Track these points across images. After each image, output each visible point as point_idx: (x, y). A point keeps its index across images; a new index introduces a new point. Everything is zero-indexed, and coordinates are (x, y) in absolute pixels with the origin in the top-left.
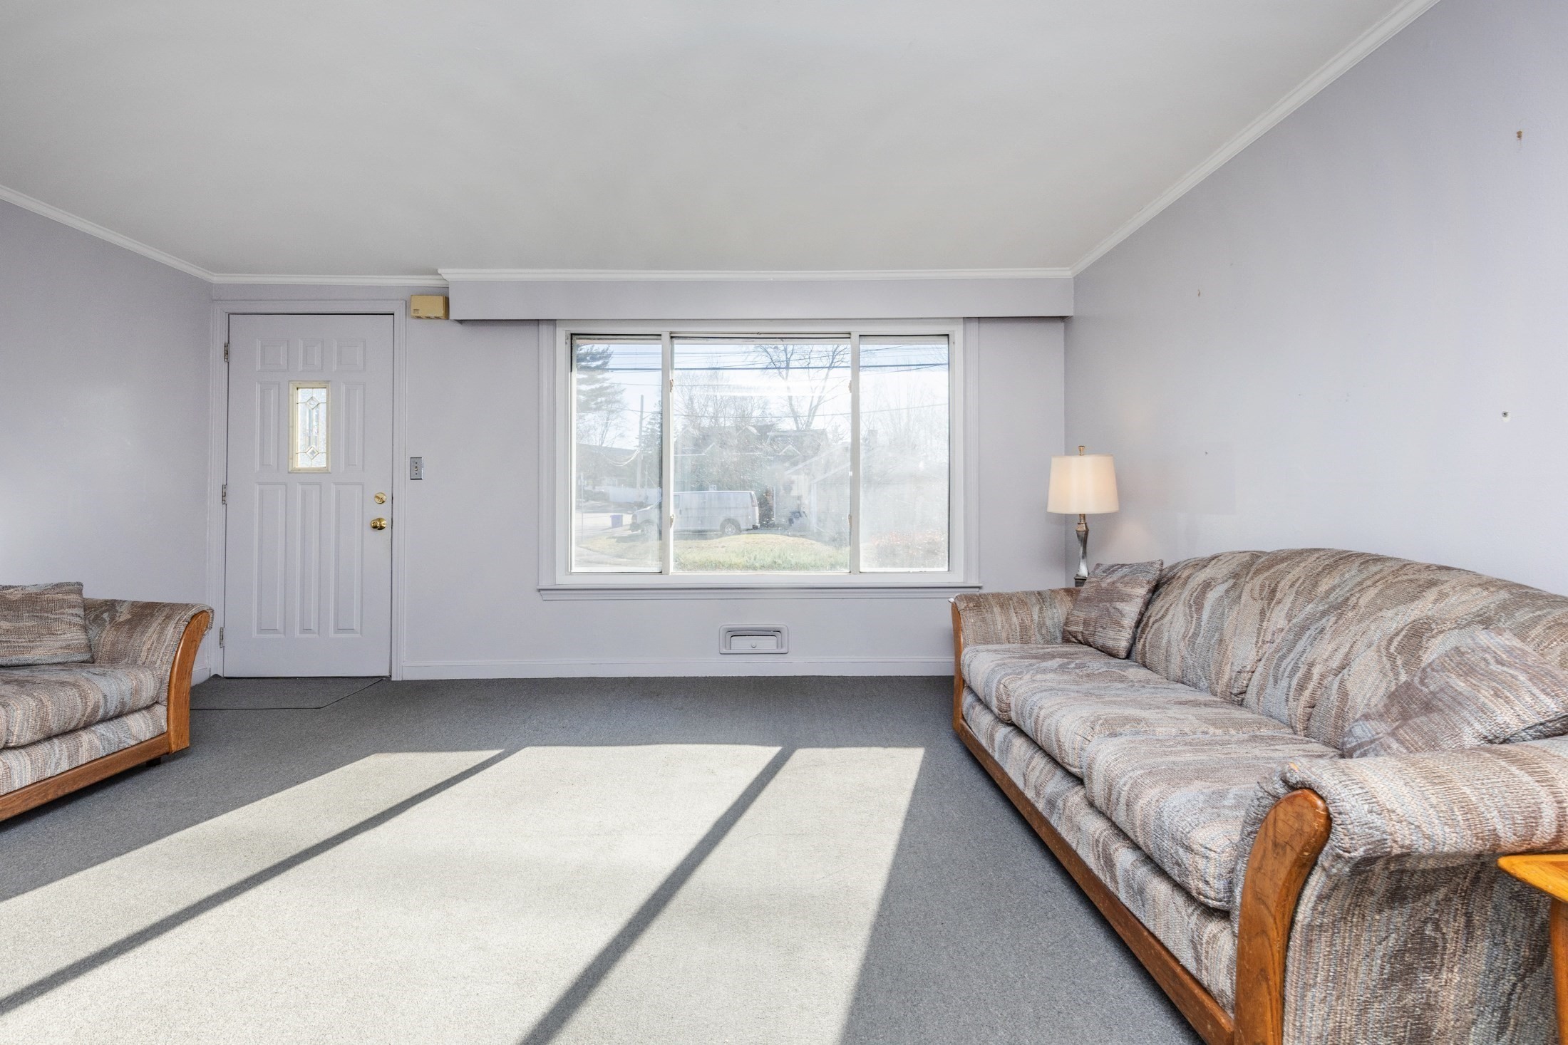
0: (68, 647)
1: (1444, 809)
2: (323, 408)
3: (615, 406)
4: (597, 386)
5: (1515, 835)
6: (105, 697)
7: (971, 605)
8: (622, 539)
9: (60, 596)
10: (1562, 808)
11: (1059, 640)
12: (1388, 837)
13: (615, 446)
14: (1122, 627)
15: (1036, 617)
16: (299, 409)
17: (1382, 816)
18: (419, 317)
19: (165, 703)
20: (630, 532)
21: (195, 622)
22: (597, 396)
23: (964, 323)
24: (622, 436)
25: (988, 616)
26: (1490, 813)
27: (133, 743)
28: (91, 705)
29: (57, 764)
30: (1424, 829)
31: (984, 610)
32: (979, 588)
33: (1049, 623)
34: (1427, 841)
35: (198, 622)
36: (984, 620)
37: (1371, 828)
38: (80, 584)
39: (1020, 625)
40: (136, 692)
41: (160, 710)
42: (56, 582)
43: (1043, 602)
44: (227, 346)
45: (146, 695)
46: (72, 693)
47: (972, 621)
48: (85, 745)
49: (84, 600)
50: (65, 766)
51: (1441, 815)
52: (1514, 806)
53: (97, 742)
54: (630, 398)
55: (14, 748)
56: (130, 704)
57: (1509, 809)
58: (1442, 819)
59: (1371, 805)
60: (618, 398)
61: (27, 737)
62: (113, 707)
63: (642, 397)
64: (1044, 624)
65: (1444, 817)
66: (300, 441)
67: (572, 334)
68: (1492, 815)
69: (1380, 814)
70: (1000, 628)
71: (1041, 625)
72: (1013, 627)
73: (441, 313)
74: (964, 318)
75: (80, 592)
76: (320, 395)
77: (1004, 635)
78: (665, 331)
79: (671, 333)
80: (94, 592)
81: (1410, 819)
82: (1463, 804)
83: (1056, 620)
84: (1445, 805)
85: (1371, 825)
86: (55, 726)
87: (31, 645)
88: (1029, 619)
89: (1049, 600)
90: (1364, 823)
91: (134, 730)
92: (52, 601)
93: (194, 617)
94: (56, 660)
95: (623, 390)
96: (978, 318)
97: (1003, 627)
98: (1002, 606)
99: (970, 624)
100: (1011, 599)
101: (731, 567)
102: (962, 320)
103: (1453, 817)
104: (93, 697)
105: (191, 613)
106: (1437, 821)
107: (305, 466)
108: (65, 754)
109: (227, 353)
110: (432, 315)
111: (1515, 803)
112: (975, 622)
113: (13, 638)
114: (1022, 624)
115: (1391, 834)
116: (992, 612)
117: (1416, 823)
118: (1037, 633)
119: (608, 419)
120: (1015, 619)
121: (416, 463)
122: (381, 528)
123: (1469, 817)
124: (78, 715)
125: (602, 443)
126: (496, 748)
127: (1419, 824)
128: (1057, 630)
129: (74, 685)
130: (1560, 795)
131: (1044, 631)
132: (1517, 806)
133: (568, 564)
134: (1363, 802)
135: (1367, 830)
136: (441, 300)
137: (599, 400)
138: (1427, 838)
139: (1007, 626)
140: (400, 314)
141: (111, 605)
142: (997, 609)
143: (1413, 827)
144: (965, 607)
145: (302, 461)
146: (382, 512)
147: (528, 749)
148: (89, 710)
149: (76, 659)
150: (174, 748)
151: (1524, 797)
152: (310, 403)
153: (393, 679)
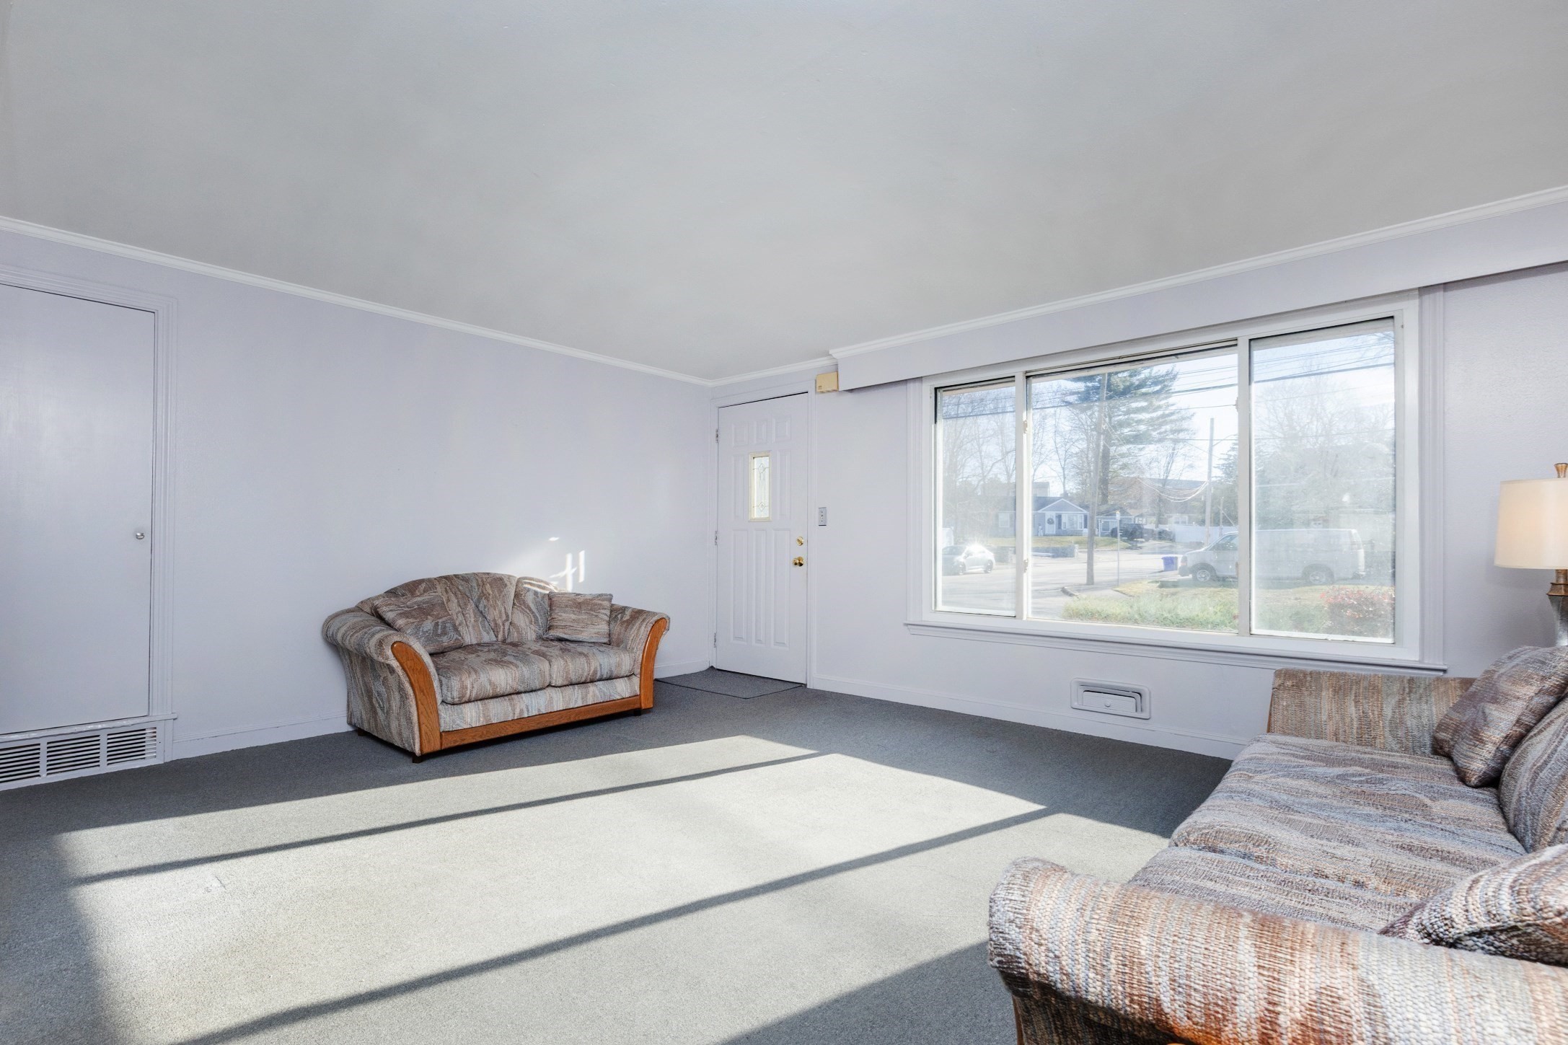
0: (598, 633)
1: (1098, 950)
2: (767, 470)
3: (1181, 436)
4: (1159, 413)
5: (1189, 1018)
6: (601, 665)
7: (1289, 683)
9: (600, 602)
10: (1274, 1012)
11: (1428, 750)
12: (1022, 956)
13: (1183, 478)
14: (1482, 741)
15: (1388, 712)
16: (755, 474)
17: (1021, 930)
18: (822, 392)
19: (639, 676)
21: (657, 626)
22: (1161, 425)
23: (1420, 295)
24: (1191, 466)
25: (1309, 701)
26: (1158, 976)
27: (619, 697)
28: (592, 669)
29: (576, 701)
30: (1064, 963)
31: (1306, 693)
32: (1444, 671)
33: (1410, 722)
34: (1065, 977)
35: (660, 625)
36: (1301, 705)
37: (1005, 939)
38: (611, 595)
39: (1360, 719)
40: (619, 665)
41: (636, 680)
42: (600, 593)
43: (1410, 692)
44: (717, 431)
45: (625, 669)
46: (583, 660)
47: (1285, 704)
48: (591, 693)
49: (612, 605)
50: (580, 704)
51: (1091, 955)
52: (1197, 981)
53: (597, 692)
54: (1199, 424)
55: (554, 686)
56: (615, 673)
57: (1188, 983)
58: (1091, 960)
59: (1016, 915)
60: (1185, 425)
61: (559, 682)
62: (605, 674)
63: (1212, 420)
64: (1402, 722)
65: (1093, 959)
66: (755, 500)
67: (936, 389)
68: (1160, 980)
69: (1020, 928)
70: (1324, 718)
71: (1396, 724)
72: (1348, 720)
73: (836, 386)
74: (1419, 288)
75: (610, 600)
76: (765, 461)
77: (1330, 728)
78: (1018, 372)
79: (1027, 372)
80: (617, 601)
81: (1050, 945)
82: (1127, 954)
83: (1425, 721)
84: (1102, 946)
85: (1007, 936)
86: (574, 678)
87: (582, 629)
88: (1376, 713)
89: (1421, 691)
90: (1001, 930)
91: (619, 690)
92: (596, 605)
93: (657, 622)
94: (592, 641)
95: (1193, 415)
96: (1445, 284)
97: (1330, 718)
98: (1336, 692)
99: (1281, 707)
100: (1358, 683)
101: (1107, 618)
102: (1417, 292)
103: (1105, 963)
104: (594, 664)
105: (656, 618)
106: (1082, 960)
107: (758, 517)
108: (580, 696)
109: (717, 437)
110: (830, 389)
111: (1201, 978)
112: (1288, 706)
113: (575, 625)
114: (1363, 718)
115: (1025, 954)
116: (1319, 696)
117: (1057, 953)
118: (1387, 734)
119: (1174, 449)
120: (1352, 710)
121: (823, 512)
122: (801, 565)
123: (1127, 971)
124: (585, 674)
125: (1167, 476)
126: (815, 749)
127: (1060, 955)
128: (1427, 735)
129: (586, 656)
130: (1281, 994)
131: (1401, 734)
132: (1202, 983)
133: (932, 602)
134: (1009, 909)
135: (1001, 940)
136: (833, 376)
137: (1163, 429)
138: (1064, 974)
139: (1338, 717)
140: (812, 392)
141: (623, 609)
142: (1326, 694)
143: (1051, 955)
144: (1280, 685)
145: (757, 513)
146: (799, 552)
147: (834, 755)
148: (591, 672)
149: (600, 641)
150: (643, 707)
151: (1218, 977)
152: (760, 468)
153: (808, 687)
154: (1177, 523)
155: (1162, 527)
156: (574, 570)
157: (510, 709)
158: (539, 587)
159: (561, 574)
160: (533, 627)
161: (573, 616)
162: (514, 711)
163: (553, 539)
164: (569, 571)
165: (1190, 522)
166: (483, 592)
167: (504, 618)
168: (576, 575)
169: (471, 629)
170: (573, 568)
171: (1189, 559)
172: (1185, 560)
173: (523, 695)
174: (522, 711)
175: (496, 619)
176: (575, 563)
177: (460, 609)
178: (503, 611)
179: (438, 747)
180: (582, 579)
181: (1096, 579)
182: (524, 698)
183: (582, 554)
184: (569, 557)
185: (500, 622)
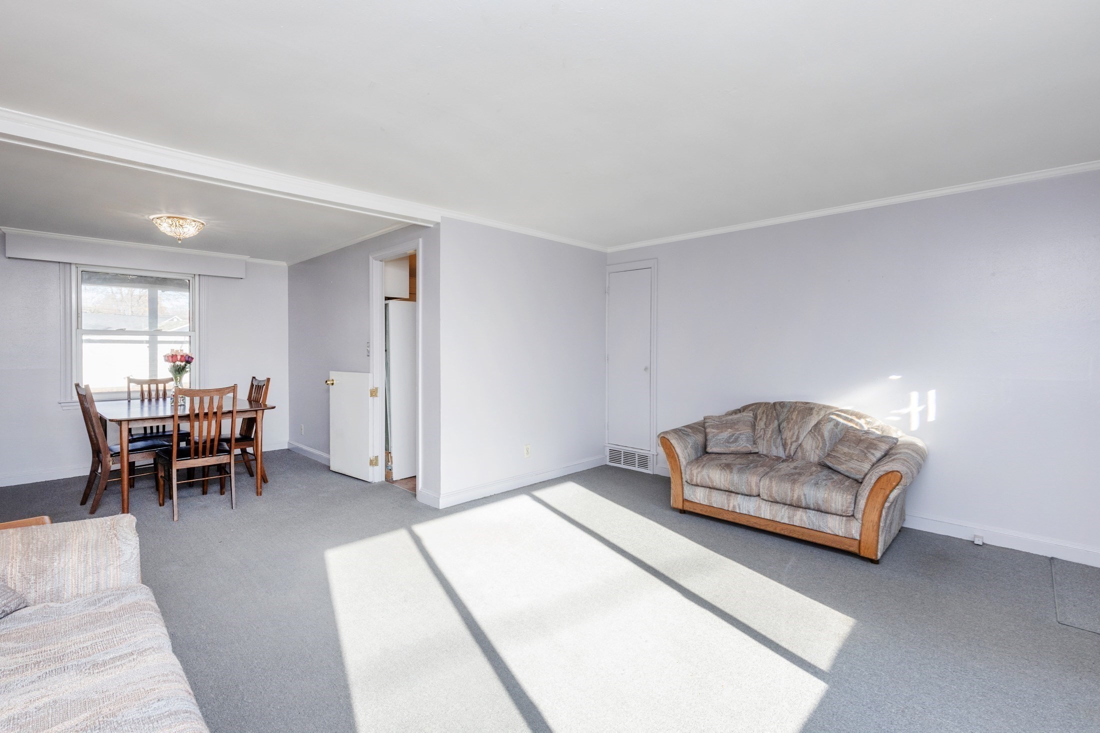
0: (854, 469)
6: (805, 495)
40: (827, 501)
46: (788, 485)
55: (763, 499)
61: (766, 497)
62: (811, 505)
87: (844, 462)
93: (887, 473)
94: (846, 474)
104: (798, 492)
108: (787, 515)
113: (842, 457)
129: (794, 482)
148: (795, 498)
156: (922, 408)
157: (726, 501)
158: (846, 419)
159: (904, 411)
160: (817, 452)
161: (845, 450)
162: (729, 504)
163: (894, 377)
164: (914, 409)
166: (788, 417)
167: (794, 439)
168: (924, 414)
169: (765, 442)
170: (919, 405)
173: (740, 496)
174: (734, 507)
175: (788, 438)
176: (923, 400)
177: (764, 427)
178: (796, 434)
180: (931, 417)
182: (738, 499)
183: (932, 393)
185: (789, 442)
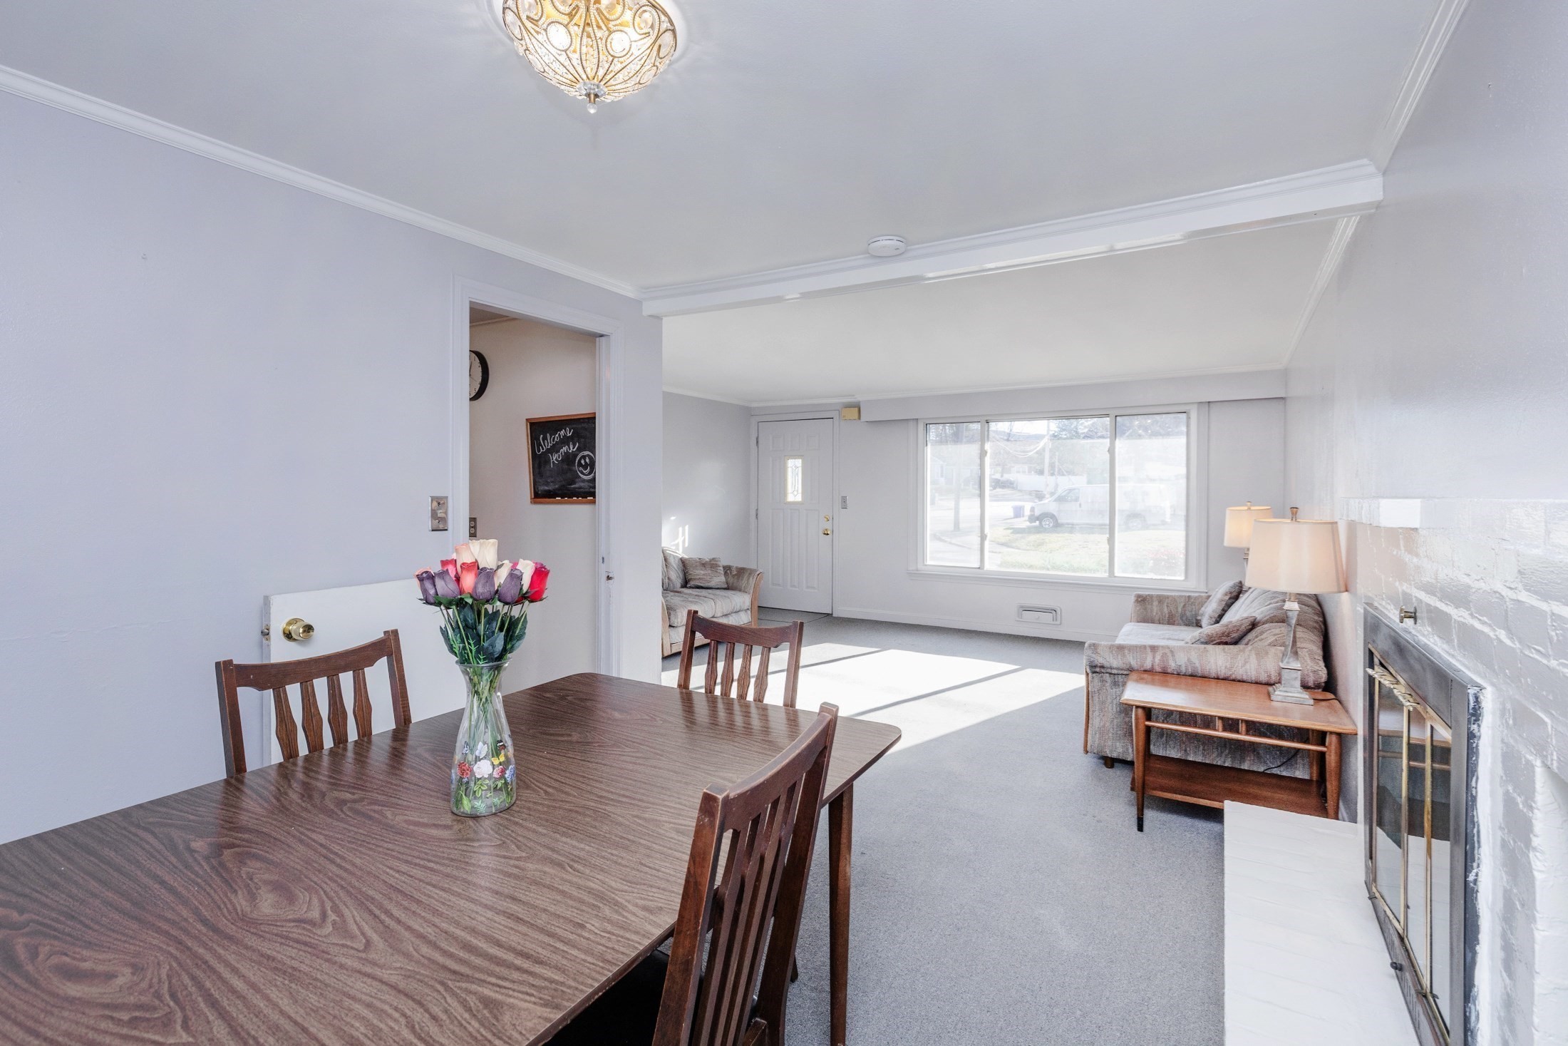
0: (722, 582)
2: (800, 469)
7: (1140, 599)
8: (1017, 531)
9: (713, 563)
11: (1194, 624)
15: (1180, 610)
16: (789, 470)
18: (845, 420)
19: (751, 610)
20: (1028, 524)
21: (758, 578)
23: (1198, 406)
25: (1149, 607)
28: (733, 605)
31: (1147, 603)
32: (1206, 592)
36: (1145, 609)
38: (719, 558)
39: (1169, 614)
40: (744, 603)
41: (749, 612)
42: (712, 557)
43: (1188, 601)
44: (757, 439)
45: (747, 605)
46: (728, 600)
49: (722, 565)
56: (742, 608)
62: (738, 609)
66: (790, 488)
67: (926, 425)
70: (1154, 614)
71: (1183, 615)
72: (1164, 614)
73: (857, 417)
75: (720, 561)
76: (799, 462)
77: (1156, 618)
86: (725, 612)
87: (709, 579)
88: (1175, 611)
89: (1193, 600)
92: (712, 565)
94: (717, 587)
96: (1206, 402)
97: (1157, 614)
98: (1159, 602)
100: (1168, 598)
102: (1197, 403)
104: (734, 602)
105: (757, 574)
107: (792, 500)
109: (757, 442)
110: (852, 418)
112: (1139, 609)
113: (705, 577)
116: (1152, 605)
118: (1179, 619)
120: (1166, 610)
121: (844, 500)
122: (828, 534)
124: (730, 608)
129: (728, 597)
131: (1184, 619)
133: (924, 559)
136: (857, 409)
139: (1160, 614)
140: (836, 418)
141: (731, 568)
142: (1155, 603)
145: (790, 498)
146: (828, 526)
148: (733, 607)
149: (724, 587)
152: (794, 467)
153: (834, 615)
154: (1018, 472)
155: (1006, 477)
160: (678, 580)
161: (702, 572)
163: (673, 518)
164: (680, 540)
165: (1030, 472)
168: (684, 541)
171: (1036, 510)
172: (1032, 509)
176: (683, 534)
179: (670, 653)
180: (687, 545)
181: (962, 526)
183: (687, 527)
184: (680, 529)
